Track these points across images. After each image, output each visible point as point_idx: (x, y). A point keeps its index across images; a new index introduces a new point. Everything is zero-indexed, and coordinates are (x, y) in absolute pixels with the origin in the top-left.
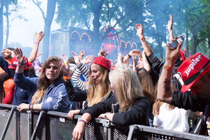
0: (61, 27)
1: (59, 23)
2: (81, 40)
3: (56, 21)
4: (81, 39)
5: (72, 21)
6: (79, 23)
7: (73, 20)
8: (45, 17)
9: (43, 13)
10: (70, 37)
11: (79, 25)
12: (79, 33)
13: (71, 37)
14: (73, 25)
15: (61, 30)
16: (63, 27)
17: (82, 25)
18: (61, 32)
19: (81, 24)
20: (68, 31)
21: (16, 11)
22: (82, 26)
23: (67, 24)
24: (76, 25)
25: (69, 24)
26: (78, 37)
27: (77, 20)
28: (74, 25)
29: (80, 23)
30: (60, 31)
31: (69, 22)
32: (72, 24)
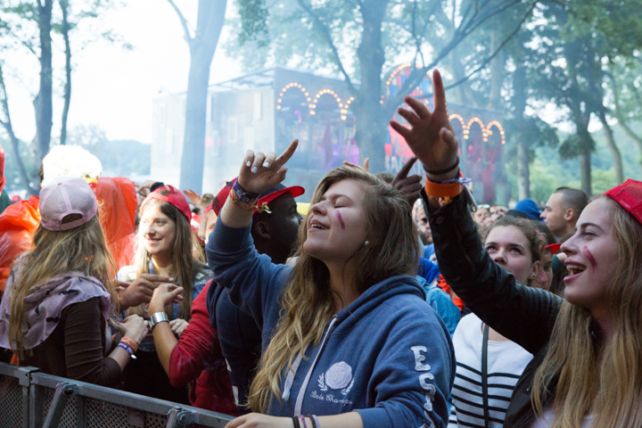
0: (243, 71)
1: (235, 57)
2: (313, 113)
3: (225, 50)
4: (314, 110)
5: (278, 50)
6: (303, 55)
7: (282, 47)
8: (193, 35)
9: (184, 22)
10: (276, 104)
11: (301, 64)
12: (306, 91)
13: (280, 104)
14: (282, 61)
15: (246, 79)
16: (250, 69)
17: (311, 63)
18: (245, 86)
19: (309, 60)
20: (271, 84)
21: (94, 15)
22: (313, 67)
23: (263, 61)
24: (294, 62)
25: (268, 58)
26: (303, 104)
27: (294, 47)
28: (286, 63)
29: (307, 54)
30: (242, 84)
31: (271, 52)
32: (278, 61)
